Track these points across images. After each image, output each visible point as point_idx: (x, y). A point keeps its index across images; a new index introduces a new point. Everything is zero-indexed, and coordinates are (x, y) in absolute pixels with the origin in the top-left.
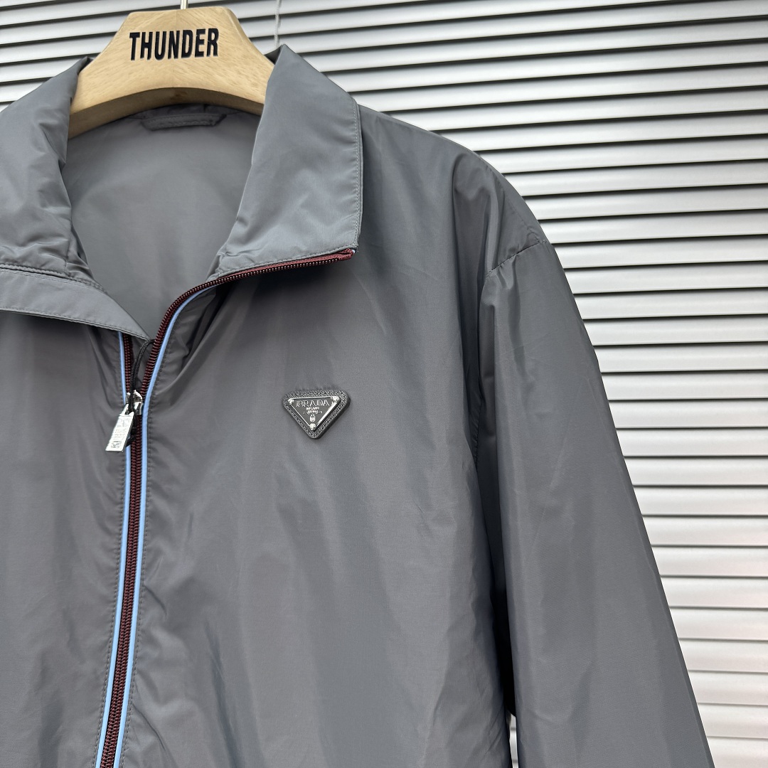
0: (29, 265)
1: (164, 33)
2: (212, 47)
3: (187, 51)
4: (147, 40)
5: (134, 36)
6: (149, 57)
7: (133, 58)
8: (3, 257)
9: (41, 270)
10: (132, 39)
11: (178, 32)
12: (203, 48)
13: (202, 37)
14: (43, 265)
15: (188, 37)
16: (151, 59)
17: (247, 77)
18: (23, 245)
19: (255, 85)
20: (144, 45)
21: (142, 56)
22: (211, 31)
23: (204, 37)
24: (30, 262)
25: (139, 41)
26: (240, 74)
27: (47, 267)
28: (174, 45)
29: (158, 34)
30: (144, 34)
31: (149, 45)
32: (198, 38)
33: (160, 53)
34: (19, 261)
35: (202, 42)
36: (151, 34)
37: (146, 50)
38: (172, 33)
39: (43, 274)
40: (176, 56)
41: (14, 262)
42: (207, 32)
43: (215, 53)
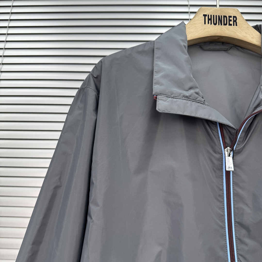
0: (192, 98)
1: (216, 16)
2: (235, 23)
3: (225, 23)
4: (210, 18)
5: (205, 16)
6: (211, 24)
7: (205, 23)
8: (182, 95)
9: (195, 100)
10: (204, 17)
11: (221, 16)
12: (232, 23)
13: (231, 19)
14: (196, 99)
15: (225, 18)
16: (212, 25)
17: (249, 35)
18: (187, 91)
19: (252, 38)
20: (209, 19)
21: (208, 23)
22: (234, 17)
23: (232, 19)
24: (192, 97)
25: (207, 17)
26: (246, 33)
27: (198, 99)
28: (220, 20)
29: (214, 16)
30: (208, 15)
31: (211, 19)
32: (229, 19)
33: (215, 23)
34: (189, 97)
35: (231, 20)
36: (211, 16)
37: (210, 21)
38: (219, 16)
39: (196, 102)
40: (221, 25)
41: (187, 97)
42: (232, 17)
43: (236, 25)
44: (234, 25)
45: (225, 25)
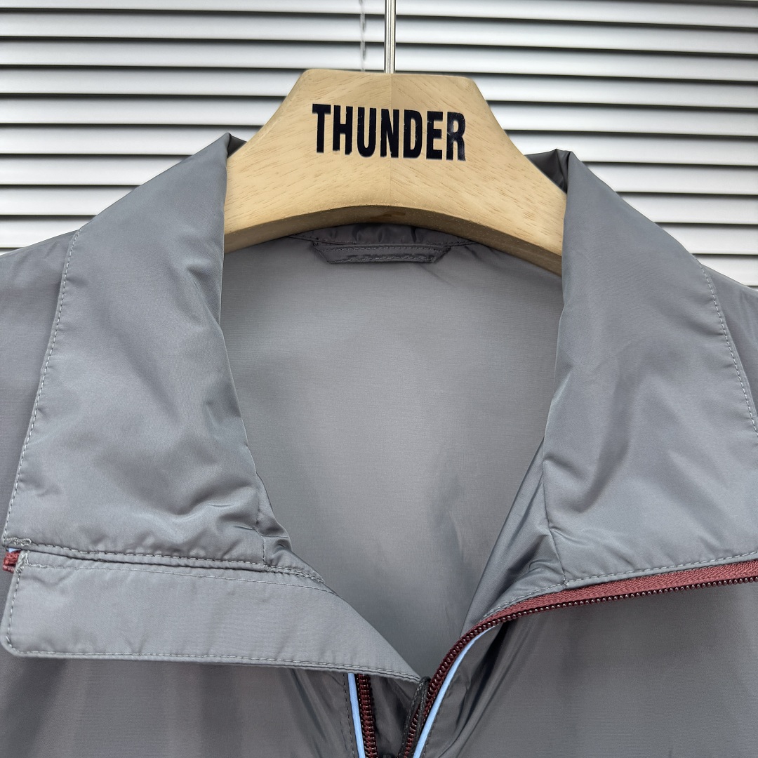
0: (202, 553)
1: (373, 112)
2: (455, 145)
3: (413, 146)
4: (343, 121)
5: (320, 110)
6: (348, 150)
7: (320, 148)
8: (150, 541)
9: (222, 560)
10: (316, 115)
11: (396, 113)
12: (440, 144)
13: (437, 125)
14: (225, 553)
15: (413, 122)
16: (351, 154)
17: (516, 201)
18: (183, 511)
19: (528, 216)
20: (338, 129)
21: (336, 147)
22: (453, 116)
23: (441, 125)
24: (204, 548)
25: (329, 119)
26: (503, 194)
27: (235, 553)
28: (390, 133)
29: (361, 111)
30: (337, 109)
31: (347, 129)
32: (430, 126)
33: (366, 144)
34: (185, 549)
35: (438, 134)
36: (349, 110)
37: (343, 137)
38: (385, 112)
39: (227, 568)
40: (395, 154)
41: (174, 550)
42: (445, 117)
43: (461, 157)
44: (450, 156)
45: (411, 153)
